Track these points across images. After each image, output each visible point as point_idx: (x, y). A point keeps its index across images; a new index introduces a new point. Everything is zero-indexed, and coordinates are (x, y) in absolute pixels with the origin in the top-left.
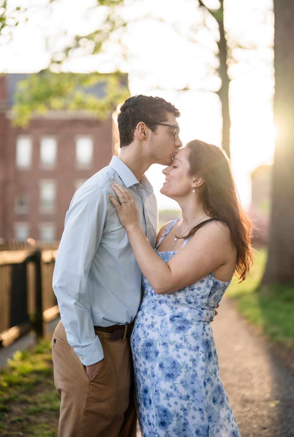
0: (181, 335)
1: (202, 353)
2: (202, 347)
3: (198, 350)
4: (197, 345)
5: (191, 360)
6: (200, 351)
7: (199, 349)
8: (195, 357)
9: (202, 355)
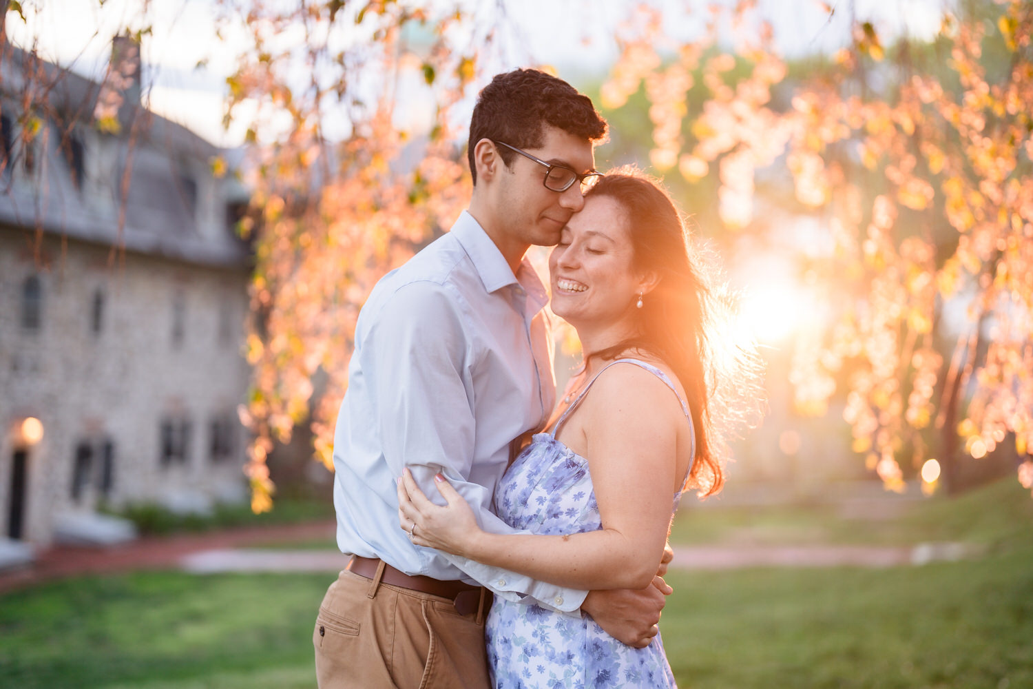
0: (534, 625)
1: (577, 671)
2: (579, 657)
3: (570, 663)
4: (568, 652)
5: (552, 682)
6: (573, 664)
7: (572, 660)
8: (560, 677)
9: (578, 676)
